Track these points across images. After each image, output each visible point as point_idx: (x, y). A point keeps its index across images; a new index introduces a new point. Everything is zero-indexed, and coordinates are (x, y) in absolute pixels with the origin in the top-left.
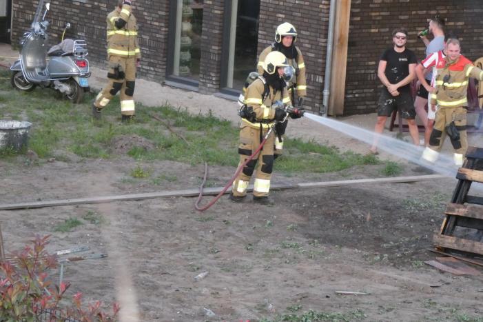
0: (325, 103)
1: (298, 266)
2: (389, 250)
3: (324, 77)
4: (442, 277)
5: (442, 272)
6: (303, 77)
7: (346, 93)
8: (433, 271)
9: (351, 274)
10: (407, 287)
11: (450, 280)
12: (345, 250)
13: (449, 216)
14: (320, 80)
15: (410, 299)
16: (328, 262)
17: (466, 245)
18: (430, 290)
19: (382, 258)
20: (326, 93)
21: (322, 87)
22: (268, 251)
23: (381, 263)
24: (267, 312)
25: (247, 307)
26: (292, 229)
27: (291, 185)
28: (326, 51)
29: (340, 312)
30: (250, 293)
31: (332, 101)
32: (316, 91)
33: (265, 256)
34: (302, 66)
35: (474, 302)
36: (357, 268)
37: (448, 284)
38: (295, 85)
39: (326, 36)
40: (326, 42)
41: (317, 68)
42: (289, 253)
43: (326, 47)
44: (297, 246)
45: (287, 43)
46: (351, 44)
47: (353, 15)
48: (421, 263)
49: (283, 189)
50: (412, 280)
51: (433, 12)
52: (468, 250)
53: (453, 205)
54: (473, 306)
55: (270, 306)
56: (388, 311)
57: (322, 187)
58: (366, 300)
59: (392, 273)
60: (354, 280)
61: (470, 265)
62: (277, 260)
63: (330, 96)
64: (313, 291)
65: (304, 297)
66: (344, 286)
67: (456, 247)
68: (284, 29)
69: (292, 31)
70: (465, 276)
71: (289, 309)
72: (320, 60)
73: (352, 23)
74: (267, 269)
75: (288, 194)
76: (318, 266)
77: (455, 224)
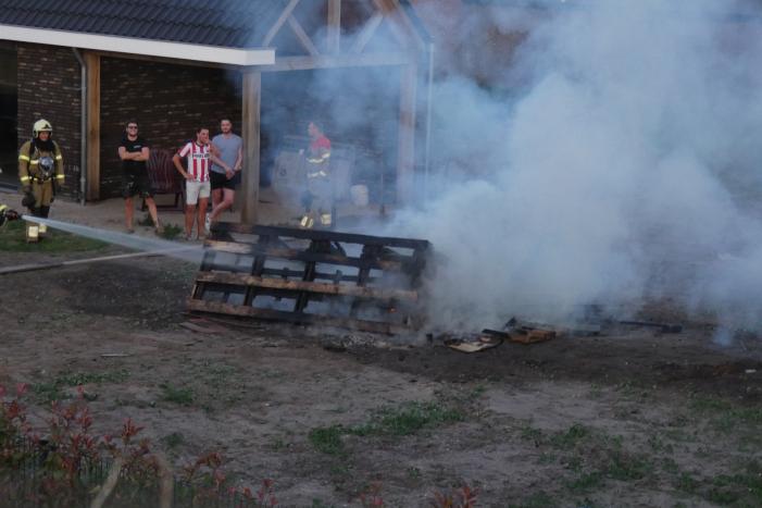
0: (83, 190)
1: (66, 335)
2: (148, 316)
3: (80, 166)
4: (196, 336)
5: (195, 332)
6: (61, 167)
7: (101, 180)
8: (187, 331)
9: (115, 338)
10: (165, 347)
11: (202, 338)
12: (108, 318)
13: (198, 283)
14: (76, 169)
15: (169, 357)
16: (94, 329)
17: (215, 306)
18: (185, 348)
19: (141, 322)
20: (83, 180)
21: (79, 176)
22: (38, 323)
23: (141, 327)
24: (39, 377)
25: (22, 374)
26: (59, 303)
27: (56, 264)
28: (80, 143)
29: (106, 373)
30: (25, 361)
31: (89, 188)
32: (73, 179)
33: (37, 328)
34: (59, 157)
35: (224, 355)
36: (120, 333)
37: (201, 341)
38: (54, 174)
39: (80, 131)
40: (80, 136)
41: (73, 159)
42: (58, 324)
43: (80, 140)
44: (65, 317)
45: (44, 138)
46: (102, 137)
47: (102, 110)
48: (176, 325)
49: (49, 268)
50: (170, 341)
51: (173, 106)
52: (216, 310)
53: (202, 273)
54: (223, 360)
55: (43, 372)
56: (149, 368)
57: (85, 264)
58: (129, 360)
59: (151, 335)
60: (118, 344)
61: (222, 324)
62: (46, 331)
63: (86, 183)
64: (81, 356)
65: (74, 362)
66: (110, 350)
67: (205, 309)
68: (40, 125)
69: (47, 126)
70: (216, 334)
71: (61, 373)
72: (76, 152)
73: (102, 117)
74: (38, 339)
75: (55, 271)
76: (85, 334)
77: (204, 290)
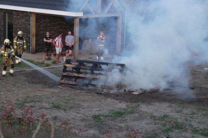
0: (31, 50)
1: (26, 89)
2: (48, 84)
3: (30, 44)
5: (61, 89)
6: (25, 44)
7: (36, 47)
8: (59, 89)
9: (39, 90)
10: (52, 93)
11: (63, 90)
12: (37, 85)
13: (62, 75)
14: (29, 44)
15: (54, 95)
16: (33, 88)
17: (66, 82)
18: (58, 93)
19: (46, 86)
20: (31, 48)
21: (30, 46)
22: (18, 86)
23: (46, 87)
24: (19, 101)
25: (14, 100)
26: (24, 80)
27: (24, 70)
28: (30, 38)
29: (37, 100)
30: (14, 97)
32: (28, 47)
33: (18, 87)
34: (25, 41)
35: (69, 95)
36: (41, 89)
37: (63, 91)
38: (23, 46)
39: (30, 34)
40: (30, 36)
41: (28, 42)
42: (24, 86)
43: (30, 37)
44: (26, 85)
45: (21, 36)
46: (36, 36)
47: (36, 29)
48: (56, 87)
49: (21, 71)
50: (54, 91)
51: (55, 27)
52: (67, 83)
53: (63, 73)
54: (69, 96)
55: (20, 99)
56: (48, 99)
57: (31, 70)
58: (43, 96)
59: (49, 90)
60: (40, 92)
61: (68, 86)
62: (21, 88)
63: (32, 48)
64: (30, 95)
65: (28, 97)
66: (38, 93)
67: (64, 83)
68: (20, 33)
69: (21, 33)
70: (67, 89)
71: (24, 100)
72: (29, 40)
73: (36, 31)
74: (18, 90)
75: (23, 72)
76: (31, 89)
77: (64, 77)
